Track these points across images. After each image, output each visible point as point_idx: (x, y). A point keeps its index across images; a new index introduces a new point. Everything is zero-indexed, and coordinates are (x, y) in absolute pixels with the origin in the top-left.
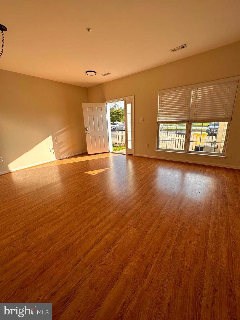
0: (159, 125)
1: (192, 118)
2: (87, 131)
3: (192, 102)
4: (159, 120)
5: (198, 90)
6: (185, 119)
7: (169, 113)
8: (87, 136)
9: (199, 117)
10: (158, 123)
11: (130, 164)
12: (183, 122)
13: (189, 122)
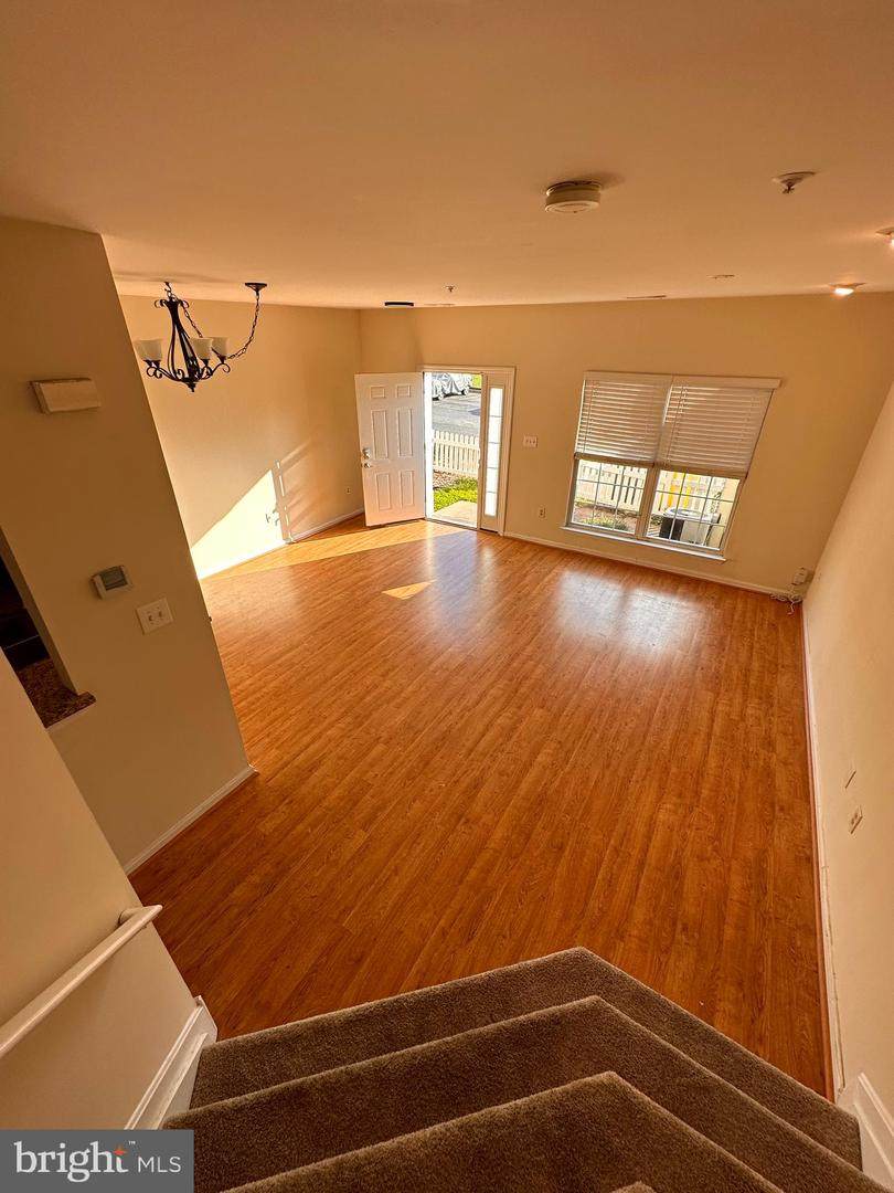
0: (576, 463)
1: (663, 458)
2: (366, 457)
3: (666, 417)
4: (579, 449)
5: (683, 390)
6: (647, 457)
7: (607, 435)
8: (366, 474)
9: (677, 459)
10: (577, 457)
11: (488, 556)
12: (640, 464)
13: (654, 467)
